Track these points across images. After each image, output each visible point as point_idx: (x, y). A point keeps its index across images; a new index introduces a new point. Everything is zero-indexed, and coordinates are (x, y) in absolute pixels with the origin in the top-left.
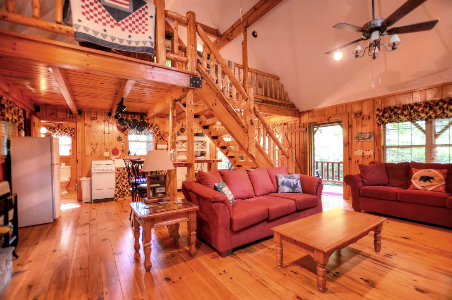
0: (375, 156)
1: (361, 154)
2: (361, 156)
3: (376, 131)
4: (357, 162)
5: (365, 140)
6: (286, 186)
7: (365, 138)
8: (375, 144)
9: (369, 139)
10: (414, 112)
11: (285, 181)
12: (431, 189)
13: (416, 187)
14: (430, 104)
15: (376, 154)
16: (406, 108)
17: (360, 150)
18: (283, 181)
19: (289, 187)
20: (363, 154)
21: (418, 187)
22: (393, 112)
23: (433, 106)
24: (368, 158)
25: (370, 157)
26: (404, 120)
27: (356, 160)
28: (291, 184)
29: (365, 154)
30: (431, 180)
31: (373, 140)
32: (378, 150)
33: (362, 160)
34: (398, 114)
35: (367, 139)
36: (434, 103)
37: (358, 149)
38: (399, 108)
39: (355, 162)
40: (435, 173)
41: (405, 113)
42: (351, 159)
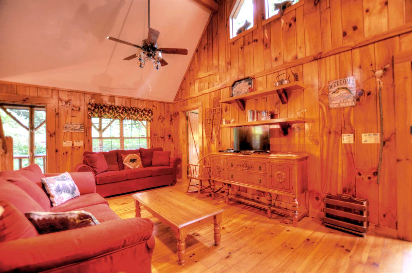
0: (84, 147)
1: (71, 145)
2: (70, 147)
3: (86, 124)
4: (65, 154)
5: (76, 131)
6: (64, 192)
7: (75, 129)
8: (85, 136)
9: (80, 130)
10: (116, 112)
11: (61, 186)
12: (137, 167)
13: (130, 168)
14: (126, 109)
15: (86, 145)
16: (112, 108)
17: (70, 140)
18: (58, 187)
19: (68, 193)
20: (73, 144)
21: (131, 167)
22: (103, 109)
23: (128, 111)
24: (78, 148)
25: (80, 147)
26: (110, 117)
27: (65, 152)
28: (68, 188)
29: (75, 145)
30: (136, 161)
31: (83, 132)
32: (88, 140)
33: (72, 151)
34: (106, 111)
35: (78, 130)
36: (128, 109)
37: (67, 140)
38: (106, 107)
39: (64, 154)
40: (136, 156)
41: (111, 111)
42: (58, 150)
